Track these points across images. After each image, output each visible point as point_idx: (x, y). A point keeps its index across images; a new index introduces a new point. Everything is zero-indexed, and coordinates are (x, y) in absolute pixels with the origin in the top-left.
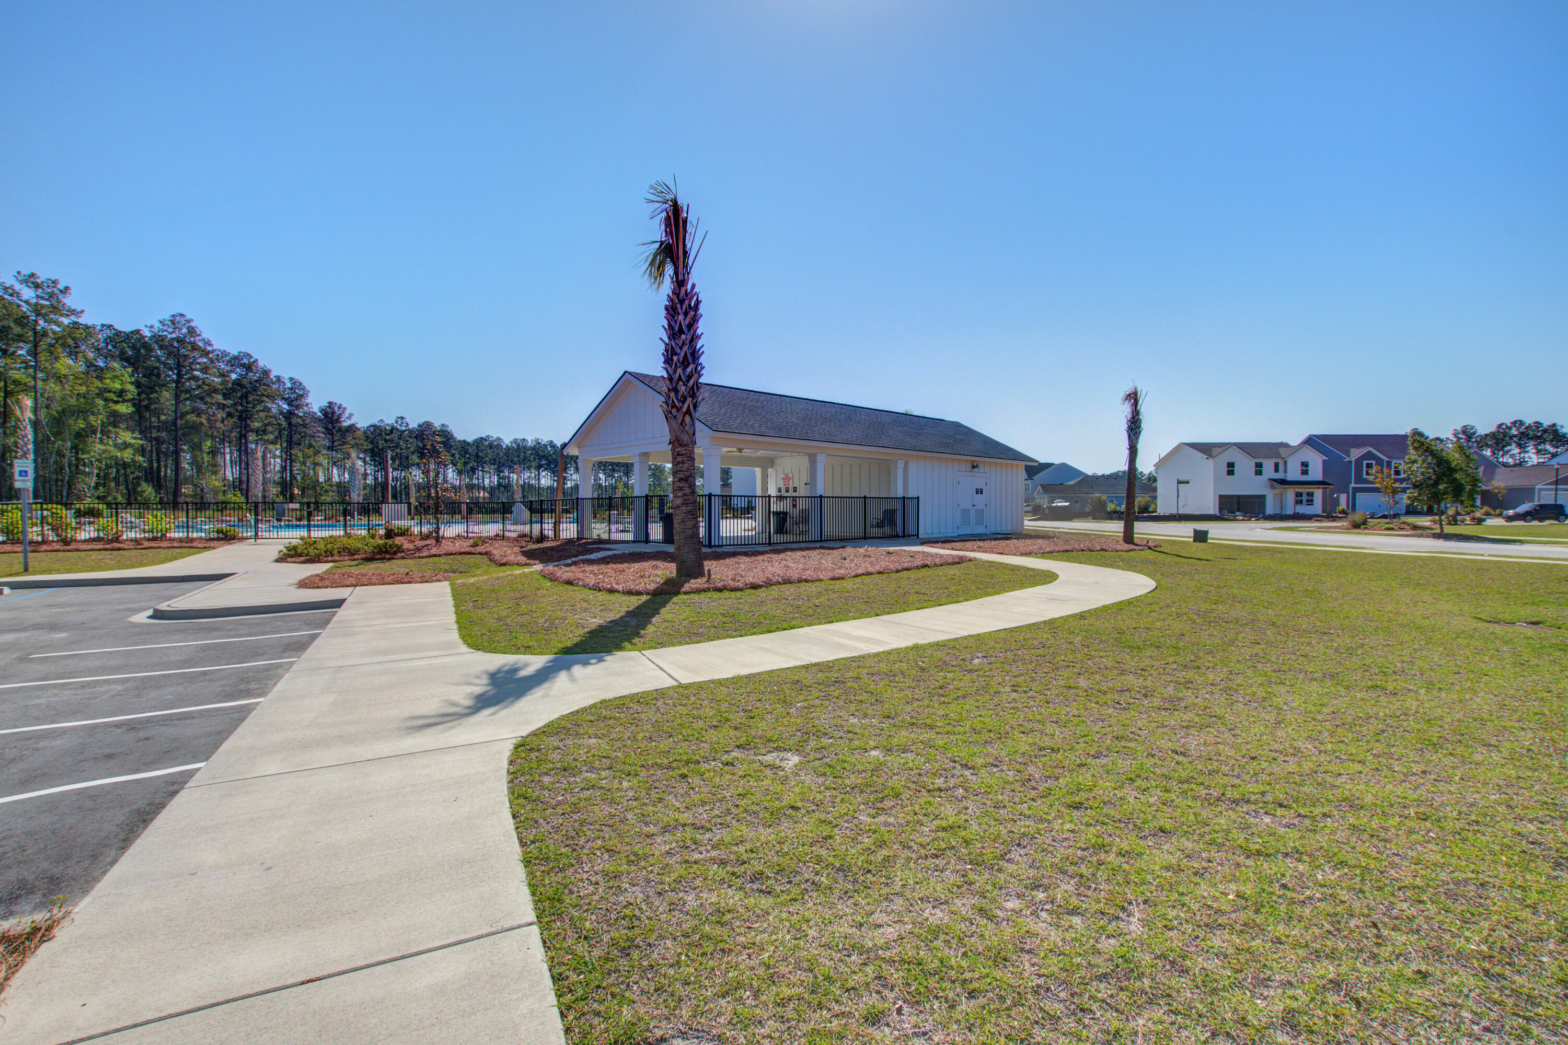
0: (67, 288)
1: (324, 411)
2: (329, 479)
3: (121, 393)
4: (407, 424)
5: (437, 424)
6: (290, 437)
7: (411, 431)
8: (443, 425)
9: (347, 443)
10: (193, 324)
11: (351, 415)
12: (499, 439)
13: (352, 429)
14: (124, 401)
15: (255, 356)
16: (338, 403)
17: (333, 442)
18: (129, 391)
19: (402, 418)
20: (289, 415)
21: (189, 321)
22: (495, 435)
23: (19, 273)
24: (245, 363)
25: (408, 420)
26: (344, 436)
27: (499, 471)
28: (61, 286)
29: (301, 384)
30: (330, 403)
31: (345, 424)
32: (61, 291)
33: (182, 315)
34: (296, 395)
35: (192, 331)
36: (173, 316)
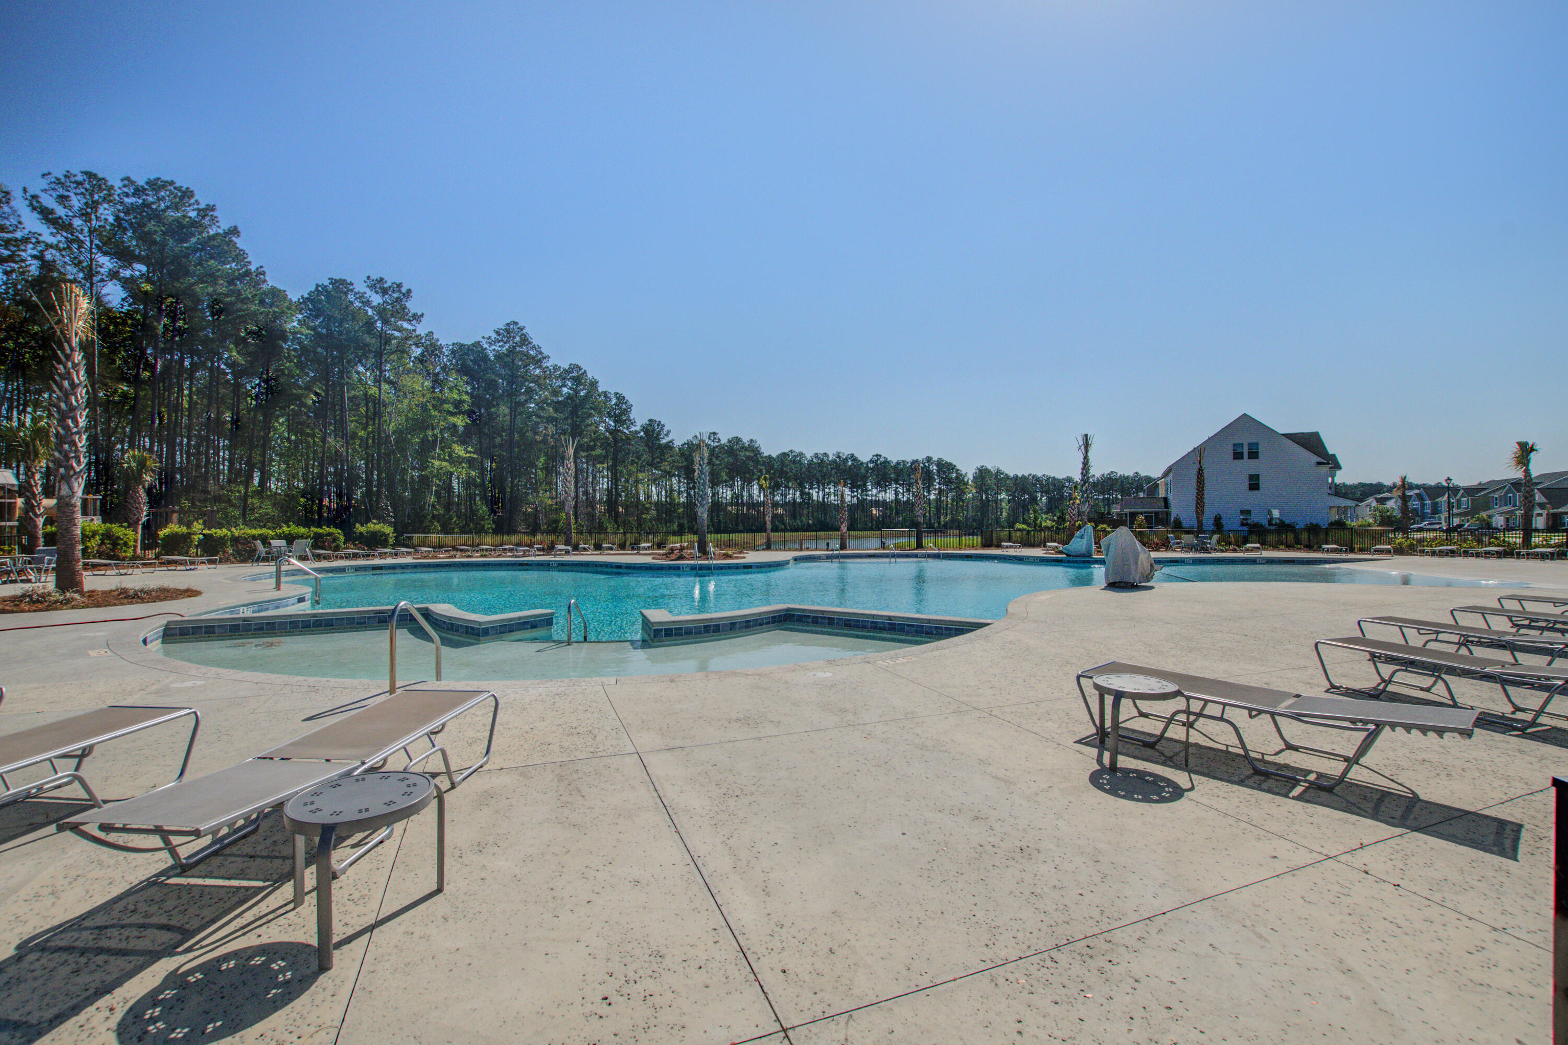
0: (409, 291)
1: (645, 429)
2: (648, 497)
3: (458, 404)
4: (719, 440)
5: (746, 440)
6: (615, 454)
7: (721, 447)
8: (751, 440)
9: (665, 460)
10: (524, 331)
11: (669, 432)
12: (801, 454)
13: (669, 446)
14: (461, 413)
15: (584, 367)
16: (658, 420)
17: (653, 459)
18: (464, 401)
19: (715, 433)
20: (614, 432)
21: (521, 329)
22: (797, 450)
23: (369, 277)
24: (576, 375)
25: (720, 436)
26: (663, 454)
27: (801, 486)
28: (404, 290)
29: (624, 398)
30: (650, 420)
31: (664, 441)
32: (404, 294)
33: (516, 323)
34: (621, 411)
35: (525, 340)
36: (508, 324)
